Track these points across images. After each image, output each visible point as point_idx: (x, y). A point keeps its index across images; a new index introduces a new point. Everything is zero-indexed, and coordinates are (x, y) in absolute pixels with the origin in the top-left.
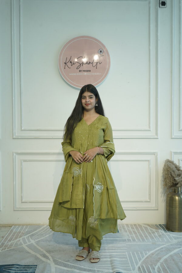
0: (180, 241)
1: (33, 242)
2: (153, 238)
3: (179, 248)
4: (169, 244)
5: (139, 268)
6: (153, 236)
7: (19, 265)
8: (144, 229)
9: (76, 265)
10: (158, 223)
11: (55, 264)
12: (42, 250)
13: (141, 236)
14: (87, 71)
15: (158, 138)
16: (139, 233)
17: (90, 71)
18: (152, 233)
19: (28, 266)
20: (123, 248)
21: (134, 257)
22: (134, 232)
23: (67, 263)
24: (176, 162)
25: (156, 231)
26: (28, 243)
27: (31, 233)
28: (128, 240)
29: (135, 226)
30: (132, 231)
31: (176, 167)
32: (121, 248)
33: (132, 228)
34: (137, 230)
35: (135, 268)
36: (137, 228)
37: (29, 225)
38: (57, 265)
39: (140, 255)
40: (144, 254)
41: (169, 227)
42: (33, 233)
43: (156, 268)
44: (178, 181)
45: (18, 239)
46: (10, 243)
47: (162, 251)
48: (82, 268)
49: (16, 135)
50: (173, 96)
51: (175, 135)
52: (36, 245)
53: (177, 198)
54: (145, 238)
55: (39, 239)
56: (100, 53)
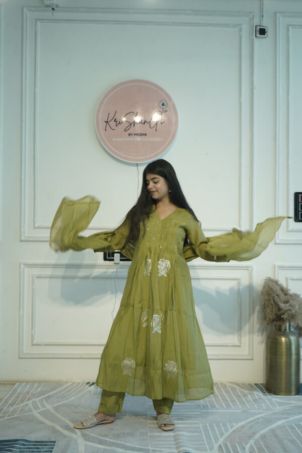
0: (288, 408)
1: (49, 407)
2: (245, 404)
3: (286, 418)
4: (270, 412)
5: (220, 446)
6: (245, 401)
7: (26, 441)
8: (229, 389)
9: (119, 442)
10: (253, 382)
11: (85, 440)
12: (64, 419)
13: (225, 400)
14: (141, 135)
16: (221, 395)
17: (146, 135)
18: (243, 396)
19: (42, 442)
20: (195, 417)
21: (213, 430)
23: (103, 438)
24: (282, 282)
25: (249, 393)
26: (42, 409)
27: (47, 393)
28: (203, 405)
31: (282, 290)
32: (192, 417)
34: (218, 391)
35: (213, 447)
36: (218, 388)
37: (43, 382)
38: (89, 442)
39: (222, 428)
40: (229, 426)
41: (271, 386)
42: (50, 394)
43: (247, 447)
44: (285, 309)
45: (25, 403)
46: (11, 409)
47: (258, 423)
48: (129, 447)
49: (26, 235)
50: (277, 177)
51: (280, 239)
52: (54, 412)
53: (283, 339)
54: (231, 404)
55: (60, 403)
56: (162, 107)
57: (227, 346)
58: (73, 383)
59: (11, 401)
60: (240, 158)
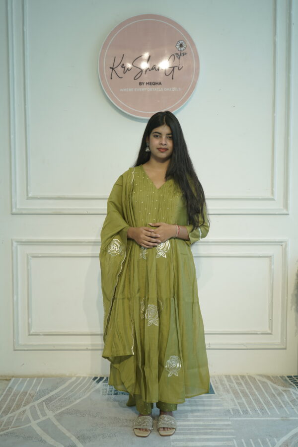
1: (50, 415)
2: (282, 407)
6: (281, 403)
8: (260, 385)
10: (285, 373)
12: (68, 434)
13: (257, 400)
15: (288, 215)
16: (253, 394)
17: (160, 83)
18: (277, 395)
20: (226, 429)
22: (243, 392)
25: (285, 391)
26: (42, 419)
27: (48, 393)
28: (233, 410)
29: (243, 380)
30: (239, 391)
32: (223, 429)
33: (239, 384)
34: (248, 388)
36: (246, 383)
37: (44, 376)
40: (269, 444)
42: (52, 394)
45: (22, 409)
46: (6, 418)
49: (18, 207)
52: (56, 422)
54: (265, 407)
55: (63, 409)
56: (180, 49)
57: (257, 334)
58: (78, 378)
59: (5, 406)
60: (274, 112)
